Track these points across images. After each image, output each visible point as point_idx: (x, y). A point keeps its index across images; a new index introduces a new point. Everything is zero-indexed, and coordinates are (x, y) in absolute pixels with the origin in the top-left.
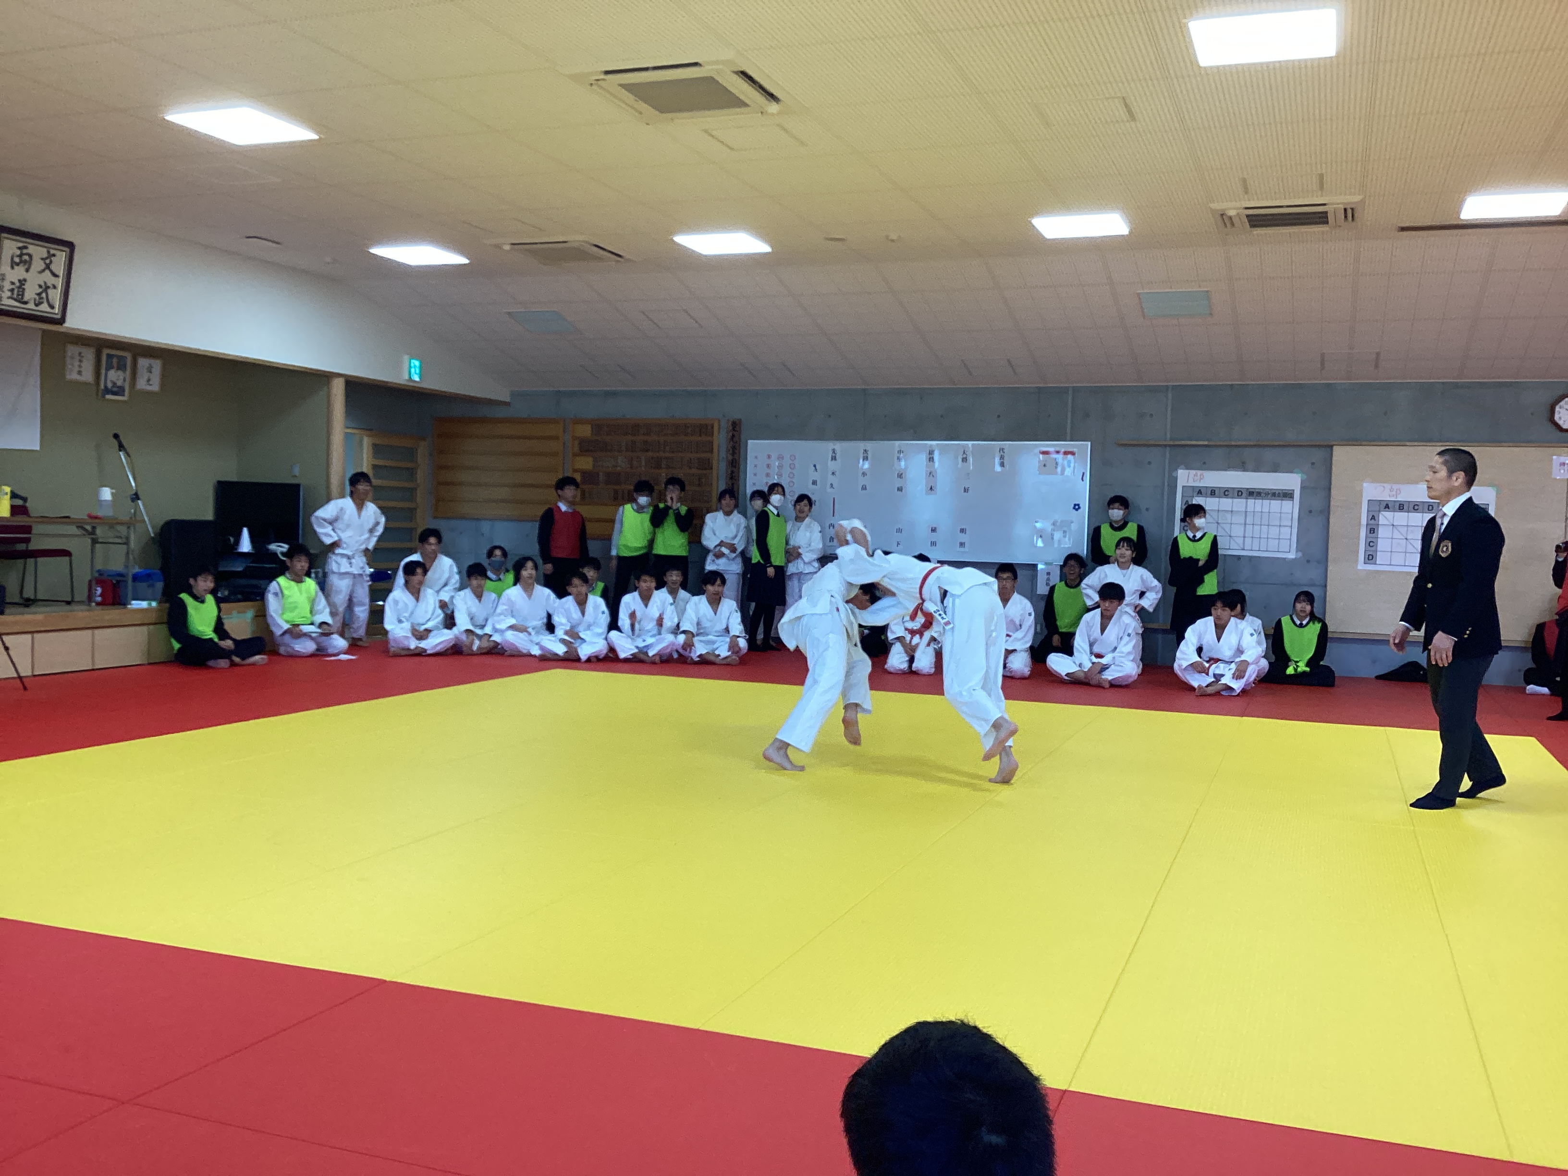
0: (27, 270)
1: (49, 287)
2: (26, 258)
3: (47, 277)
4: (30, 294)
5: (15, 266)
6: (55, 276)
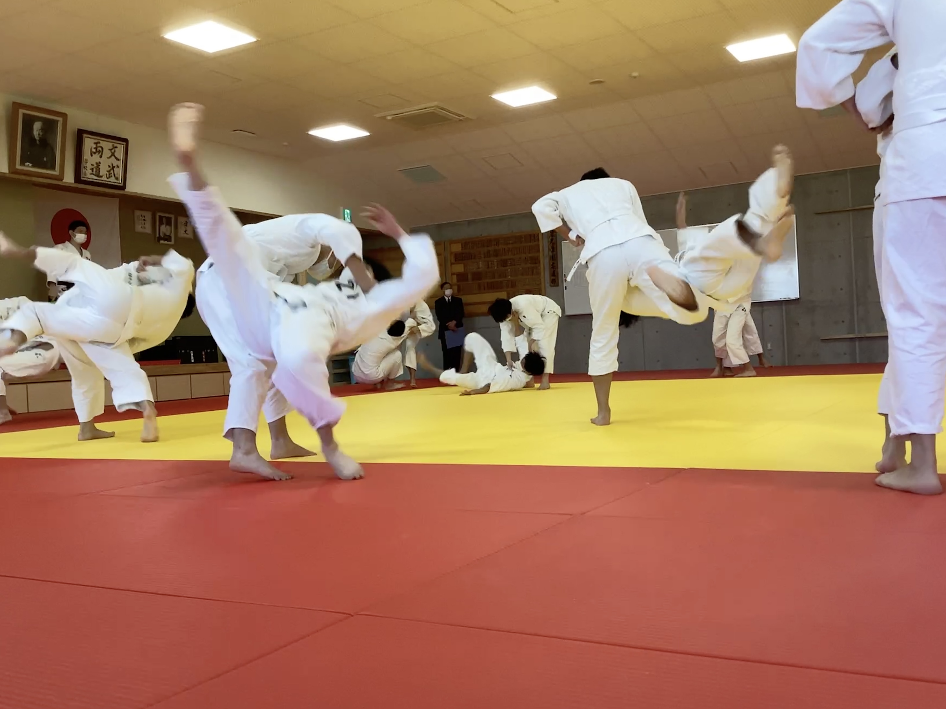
0: (101, 157)
2: (100, 149)
3: (113, 160)
4: (103, 171)
5: (93, 154)
6: (118, 160)
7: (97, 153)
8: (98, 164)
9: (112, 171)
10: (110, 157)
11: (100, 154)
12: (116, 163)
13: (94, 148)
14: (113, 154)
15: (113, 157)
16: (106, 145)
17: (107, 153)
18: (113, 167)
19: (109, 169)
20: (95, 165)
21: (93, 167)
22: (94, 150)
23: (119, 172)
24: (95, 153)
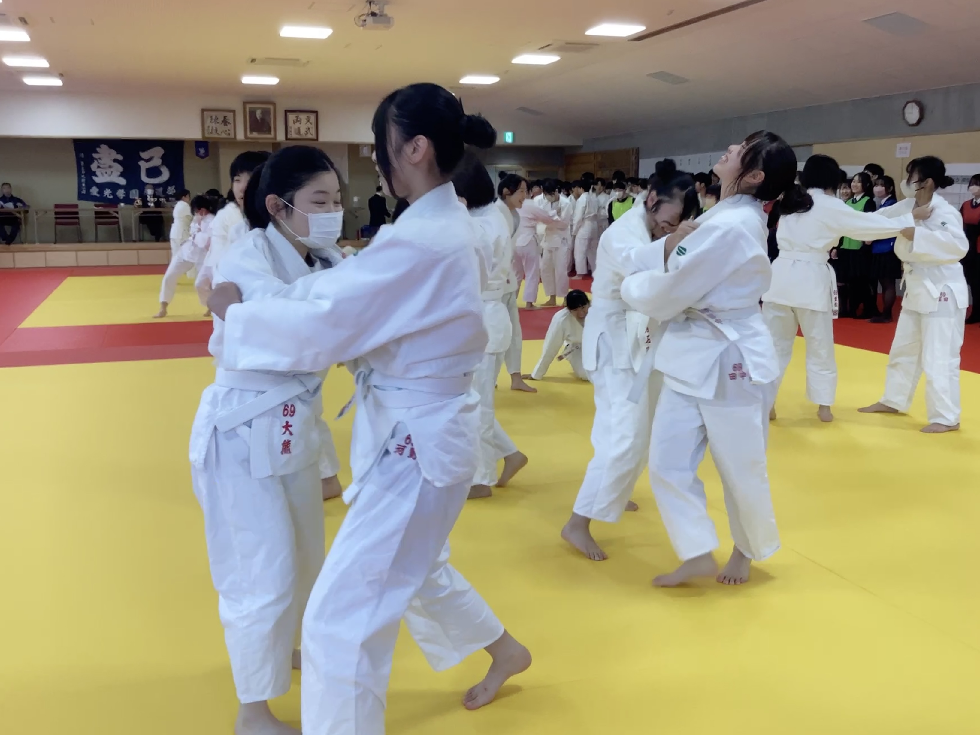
0: (300, 124)
2: (300, 119)
3: (309, 125)
4: (303, 131)
5: (295, 123)
6: (311, 123)
8: (299, 128)
9: (308, 131)
10: (306, 123)
11: (299, 123)
13: (295, 119)
14: (308, 121)
15: (308, 123)
16: (303, 117)
17: (304, 121)
18: (309, 129)
19: (306, 130)
21: (296, 130)
22: (295, 121)
23: (313, 131)
24: (296, 122)
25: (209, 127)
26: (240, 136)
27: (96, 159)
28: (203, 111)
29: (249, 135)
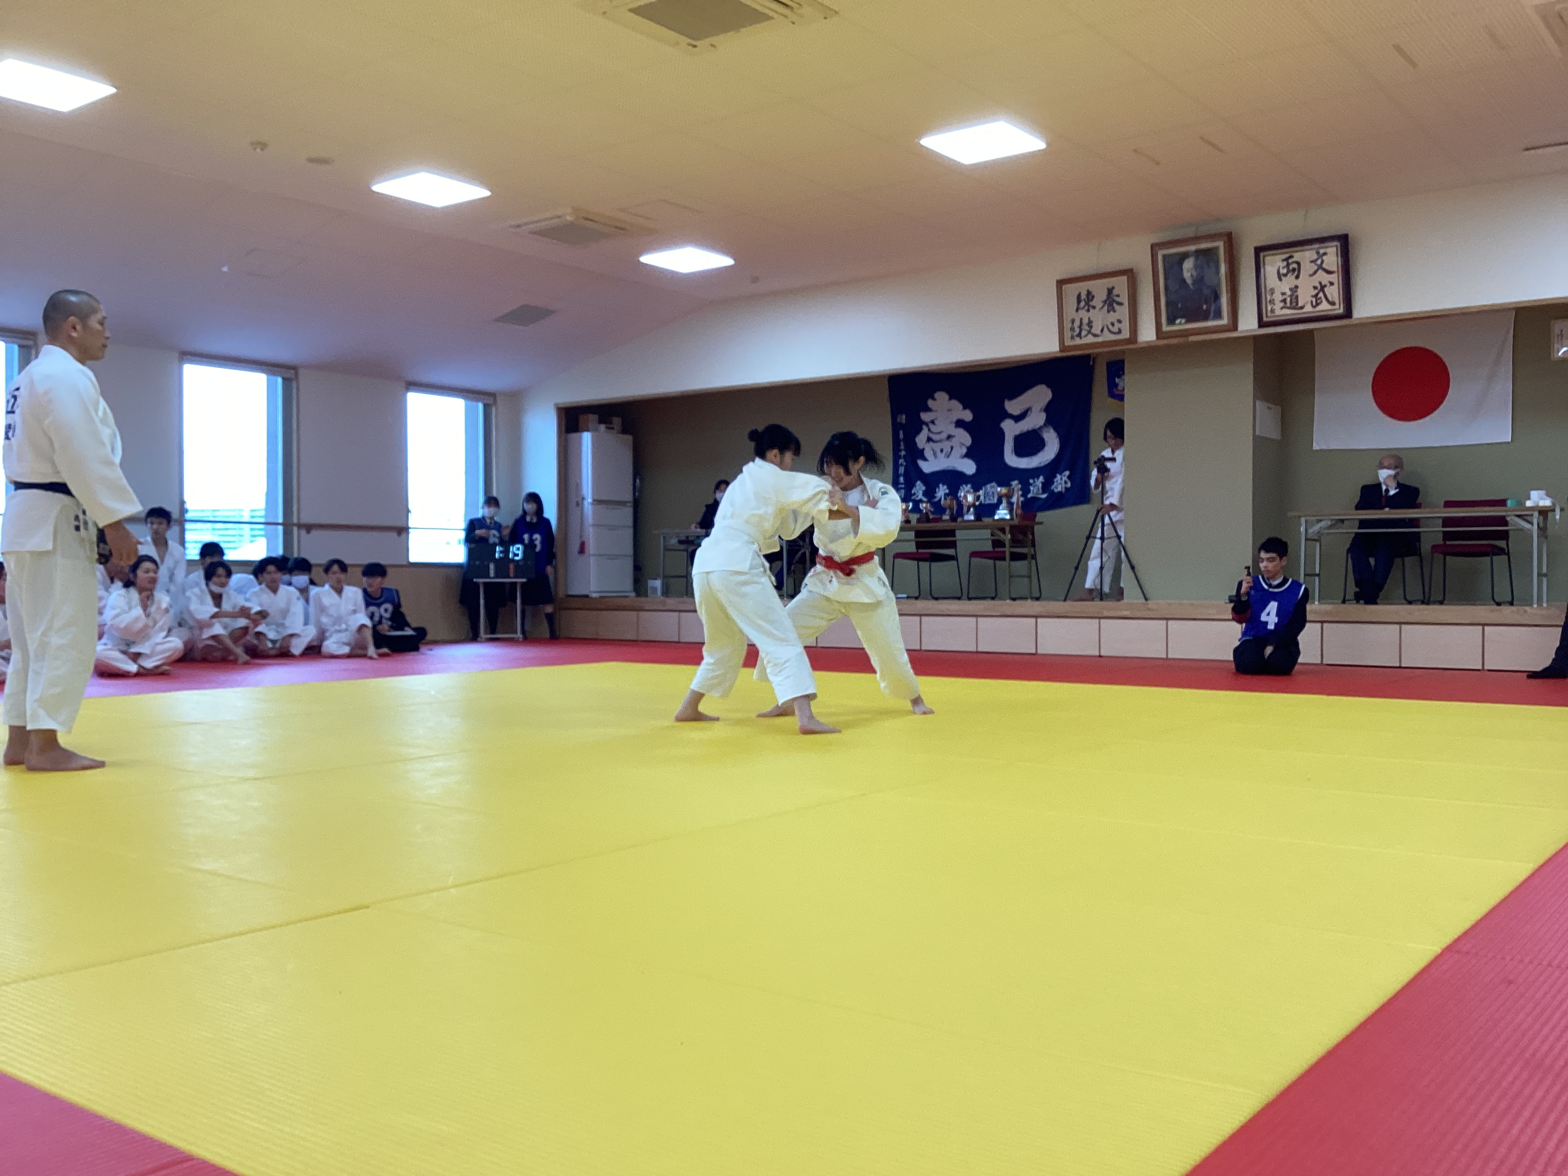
0: (1297, 277)
1: (1325, 286)
2: (1295, 266)
3: (1322, 277)
4: (1305, 296)
5: (1283, 278)
6: (1329, 272)
7: (1289, 275)
8: (1294, 290)
9: (1321, 295)
10: (1315, 272)
11: (1296, 273)
12: (1325, 278)
13: (1283, 268)
14: (1321, 266)
15: (1321, 271)
16: (1305, 256)
17: (1308, 268)
18: (1323, 288)
19: (1316, 291)
20: (1289, 293)
21: (1284, 297)
22: (1285, 271)
23: (1334, 292)
24: (1285, 275)
25: (1073, 321)
26: (1147, 334)
27: (927, 425)
28: (1061, 283)
29: (1166, 328)
